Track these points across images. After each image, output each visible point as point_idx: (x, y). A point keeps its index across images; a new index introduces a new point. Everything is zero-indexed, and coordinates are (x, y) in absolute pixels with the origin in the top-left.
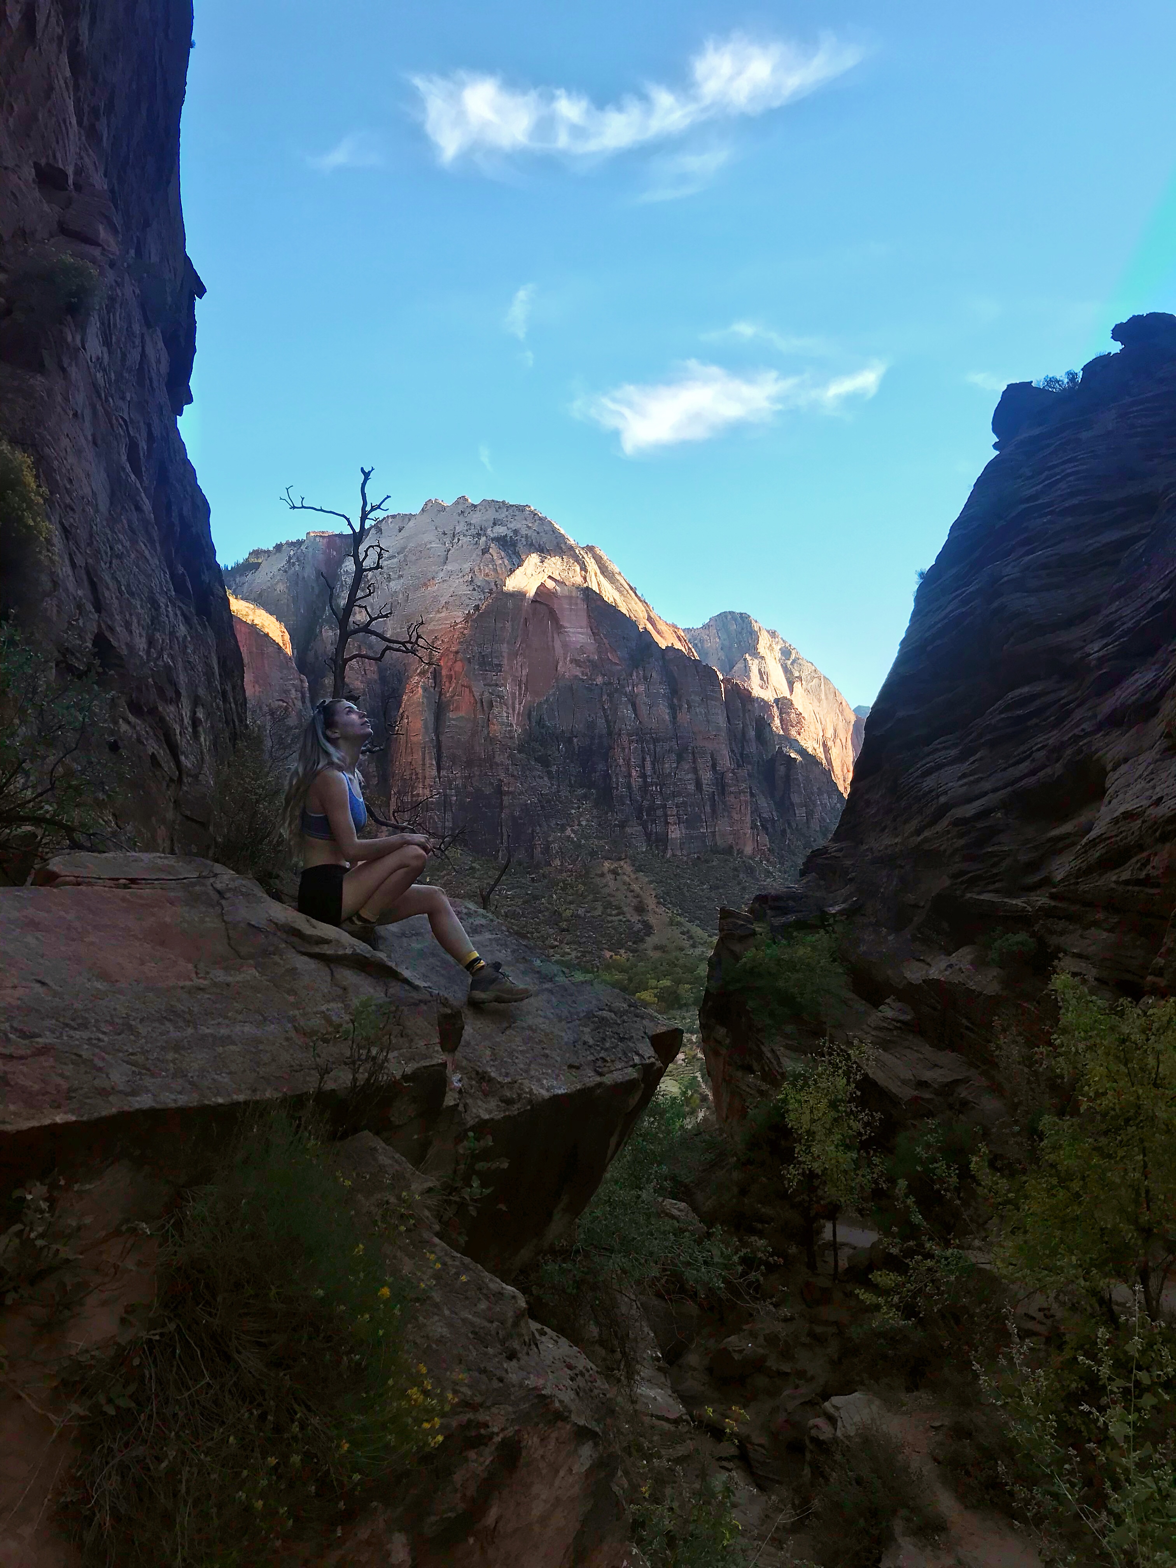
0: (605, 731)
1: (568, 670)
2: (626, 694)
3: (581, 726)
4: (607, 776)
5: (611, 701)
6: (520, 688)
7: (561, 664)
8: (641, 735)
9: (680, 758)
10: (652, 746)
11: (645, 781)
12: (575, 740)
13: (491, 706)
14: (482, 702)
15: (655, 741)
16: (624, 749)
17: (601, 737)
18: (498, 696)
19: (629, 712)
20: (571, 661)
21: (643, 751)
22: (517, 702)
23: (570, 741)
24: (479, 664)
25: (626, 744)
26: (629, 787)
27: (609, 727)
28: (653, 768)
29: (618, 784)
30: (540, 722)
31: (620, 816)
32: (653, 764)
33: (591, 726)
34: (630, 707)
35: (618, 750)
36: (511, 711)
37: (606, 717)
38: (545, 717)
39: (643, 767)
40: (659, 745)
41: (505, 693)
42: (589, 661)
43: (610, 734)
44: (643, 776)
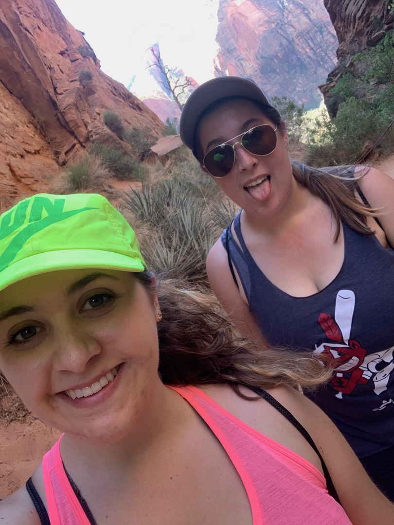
0: (287, 43)
1: (260, 31)
2: (286, 24)
3: (278, 48)
4: (299, 59)
5: (283, 30)
6: (248, 51)
7: (256, 31)
8: (301, 35)
9: (321, 33)
10: (308, 36)
11: (314, 51)
12: (279, 54)
13: (242, 65)
14: (238, 66)
15: (308, 32)
16: (298, 45)
17: (287, 46)
18: (242, 59)
19: (292, 29)
20: (259, 27)
21: (306, 40)
22: (249, 56)
23: (277, 56)
24: (228, 53)
25: (298, 42)
26: (309, 57)
27: (288, 40)
28: (314, 43)
29: (304, 59)
30: (262, 57)
31: (313, 70)
32: (313, 42)
33: (281, 45)
34: (291, 27)
35: (297, 47)
36: (249, 61)
37: (284, 37)
38: (263, 54)
39: (309, 45)
40: (310, 33)
41: (243, 57)
42: (265, 22)
43: (290, 43)
44: (312, 49)
